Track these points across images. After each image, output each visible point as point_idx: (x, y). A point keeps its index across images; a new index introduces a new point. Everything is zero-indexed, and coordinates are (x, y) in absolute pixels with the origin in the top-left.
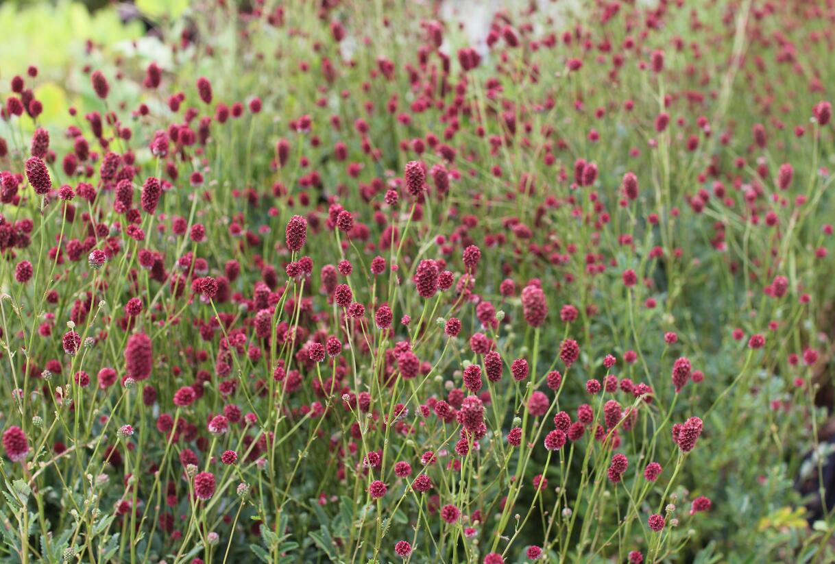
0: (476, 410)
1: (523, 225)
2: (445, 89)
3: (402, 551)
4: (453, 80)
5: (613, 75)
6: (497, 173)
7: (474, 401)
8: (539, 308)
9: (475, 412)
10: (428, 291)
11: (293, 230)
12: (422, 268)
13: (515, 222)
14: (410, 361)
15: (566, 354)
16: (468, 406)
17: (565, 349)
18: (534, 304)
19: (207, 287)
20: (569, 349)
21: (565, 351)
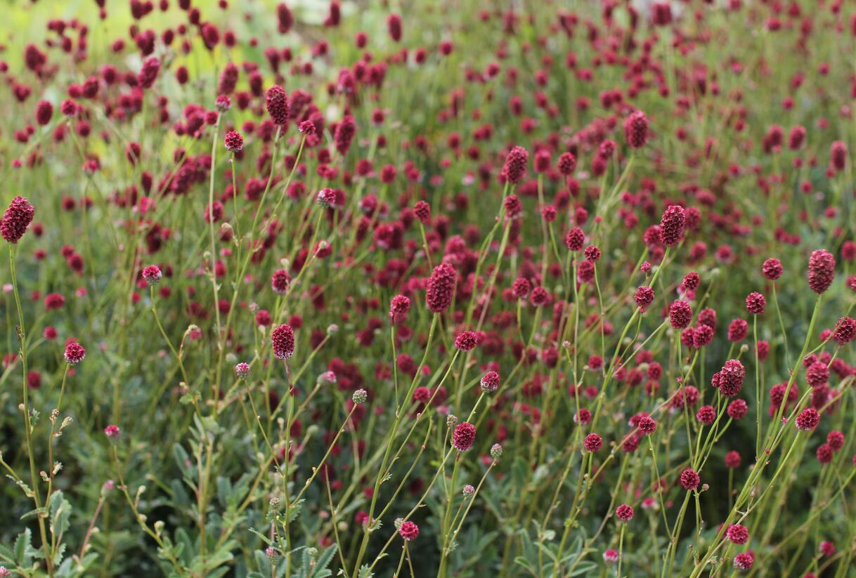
0: (737, 375)
1: (704, 192)
2: (631, 45)
3: (624, 514)
4: (641, 37)
5: (802, 44)
6: (682, 136)
7: (737, 365)
8: (827, 273)
9: (736, 377)
10: (671, 238)
11: (514, 161)
12: (670, 214)
13: (695, 189)
14: (684, 310)
15: (843, 332)
16: (730, 370)
17: (844, 326)
18: (823, 267)
19: (420, 211)
20: (847, 327)
21: (843, 329)
